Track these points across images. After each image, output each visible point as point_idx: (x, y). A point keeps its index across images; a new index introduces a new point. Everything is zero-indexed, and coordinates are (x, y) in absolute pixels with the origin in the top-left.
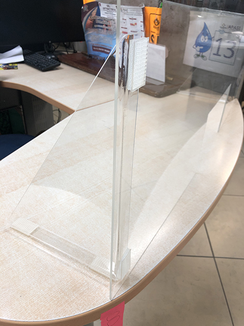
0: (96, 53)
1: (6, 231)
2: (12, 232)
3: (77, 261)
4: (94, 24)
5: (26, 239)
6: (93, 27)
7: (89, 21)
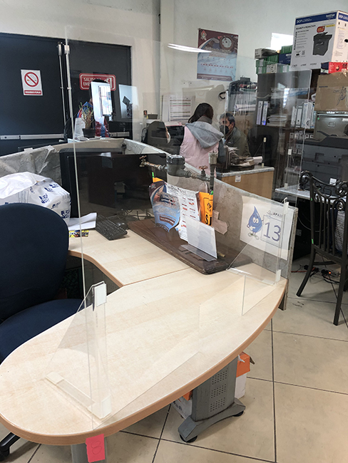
0: (163, 222)
1: (42, 380)
2: (46, 381)
3: (81, 405)
4: (161, 199)
5: (53, 386)
6: (160, 201)
7: (156, 196)
